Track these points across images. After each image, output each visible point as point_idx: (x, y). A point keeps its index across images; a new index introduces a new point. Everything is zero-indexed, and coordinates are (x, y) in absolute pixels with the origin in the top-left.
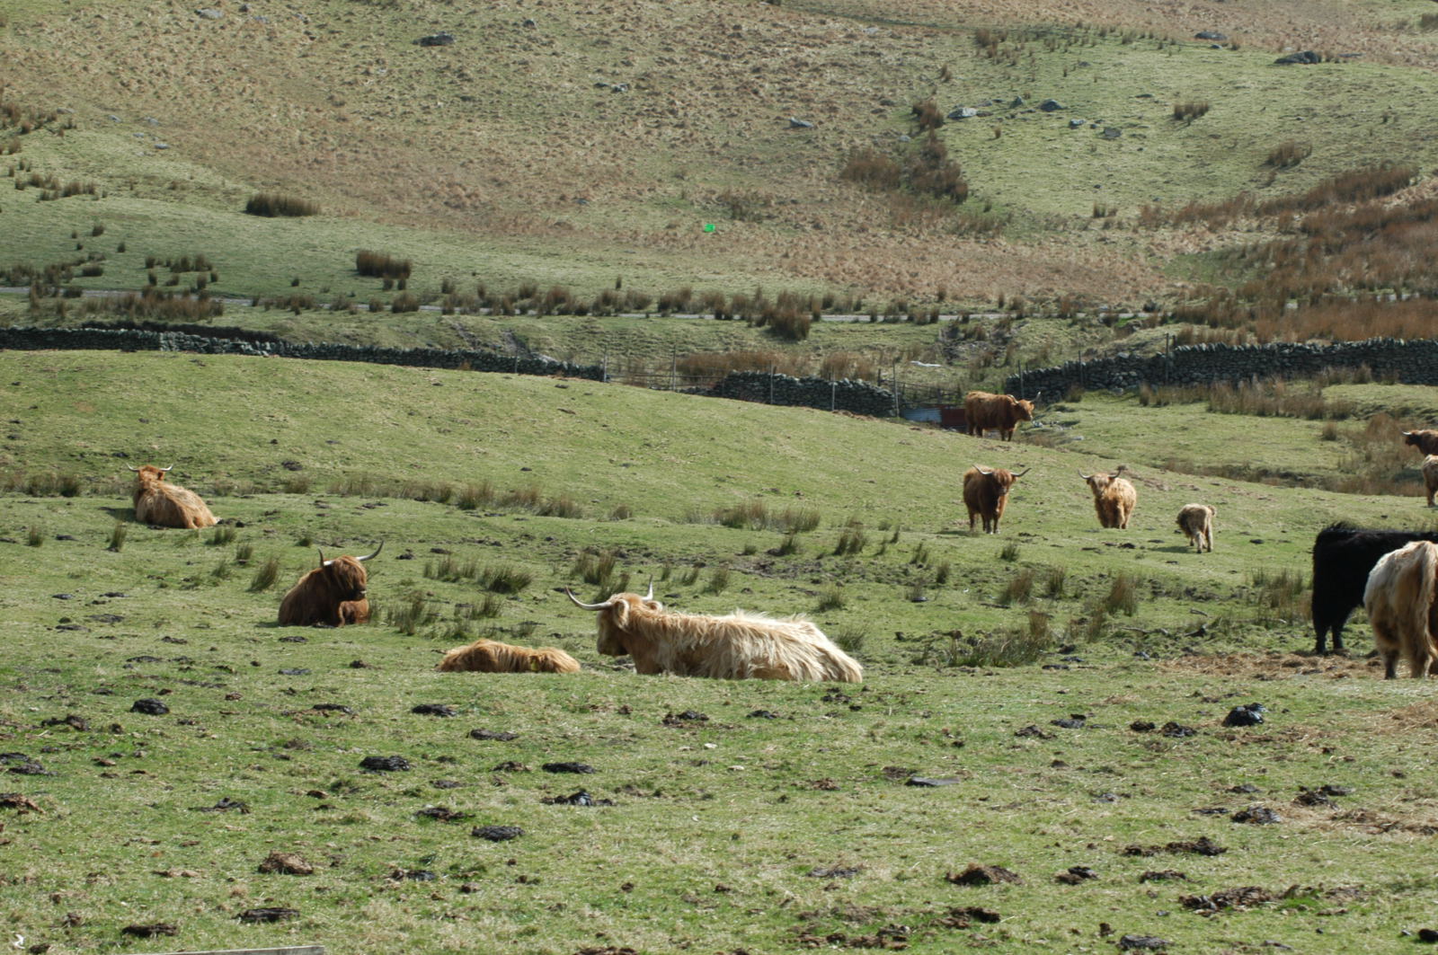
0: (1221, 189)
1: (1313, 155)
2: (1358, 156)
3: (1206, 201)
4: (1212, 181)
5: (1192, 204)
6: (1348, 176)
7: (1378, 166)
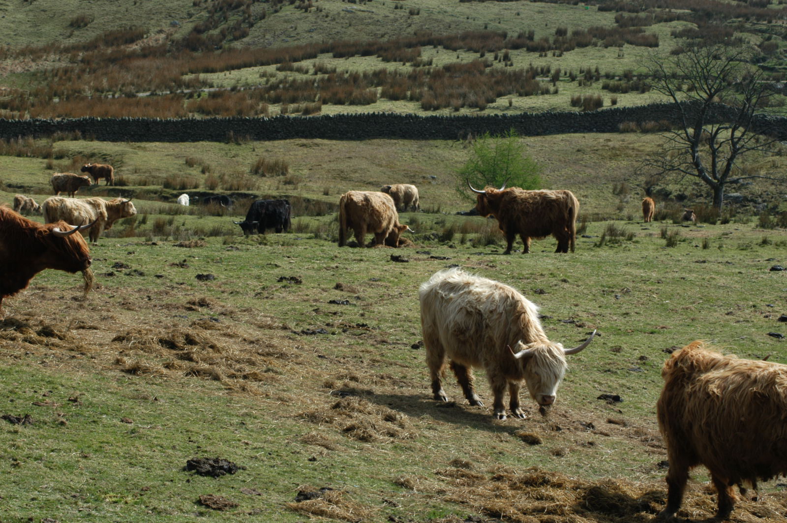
0: (44, 39)
1: (95, 21)
2: (118, 22)
3: (34, 46)
4: (39, 35)
5: (27, 47)
6: (111, 33)
7: (128, 28)
